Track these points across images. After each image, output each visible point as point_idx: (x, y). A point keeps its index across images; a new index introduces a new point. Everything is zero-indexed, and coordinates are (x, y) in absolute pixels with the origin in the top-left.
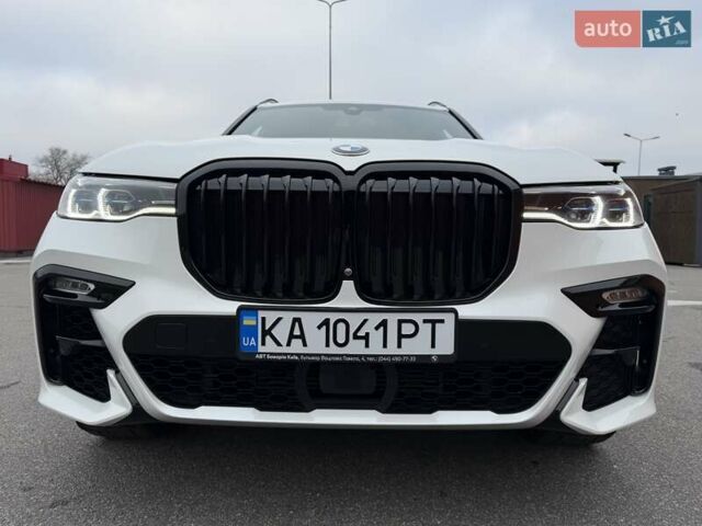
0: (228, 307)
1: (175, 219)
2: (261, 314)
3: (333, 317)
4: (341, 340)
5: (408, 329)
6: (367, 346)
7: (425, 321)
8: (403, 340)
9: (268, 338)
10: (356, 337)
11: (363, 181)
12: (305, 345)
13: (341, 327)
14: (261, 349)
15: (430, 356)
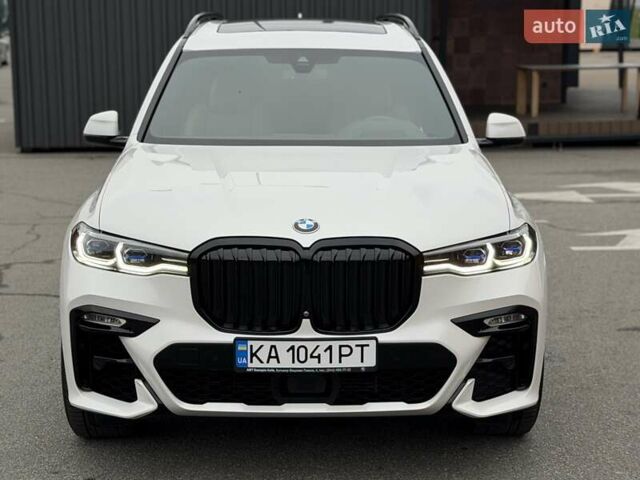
0: (228, 338)
1: (188, 278)
2: (250, 343)
3: (297, 344)
4: (302, 358)
5: (345, 351)
6: (319, 362)
7: (357, 346)
8: (343, 358)
9: (254, 358)
10: (312, 357)
11: (316, 253)
12: (279, 362)
13: (302, 351)
14: (250, 365)
15: (360, 368)
